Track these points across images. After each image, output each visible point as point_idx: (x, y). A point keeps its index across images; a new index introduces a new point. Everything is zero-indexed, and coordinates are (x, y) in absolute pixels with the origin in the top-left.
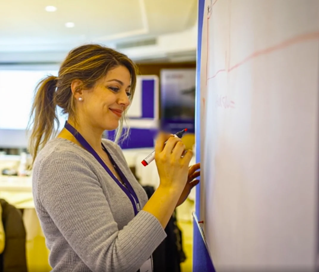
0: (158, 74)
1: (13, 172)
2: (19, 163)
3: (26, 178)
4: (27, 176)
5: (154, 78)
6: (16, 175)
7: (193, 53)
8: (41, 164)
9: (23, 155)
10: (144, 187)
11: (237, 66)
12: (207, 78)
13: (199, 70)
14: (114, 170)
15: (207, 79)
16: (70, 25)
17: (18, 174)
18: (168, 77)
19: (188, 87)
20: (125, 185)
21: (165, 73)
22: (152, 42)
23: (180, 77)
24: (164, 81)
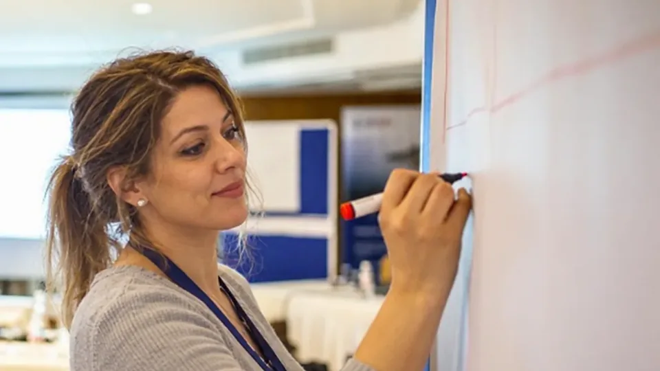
0: (337, 119)
1: (17, 332)
2: (29, 313)
3: (46, 347)
4: (47, 341)
5: (328, 124)
6: (23, 339)
7: (413, 70)
8: (94, 324)
9: (40, 296)
10: (305, 366)
11: (510, 100)
12: (447, 127)
13: (428, 109)
14: (244, 331)
15: (445, 128)
16: (142, 9)
17: (28, 338)
18: (357, 124)
19: (404, 146)
20: (269, 364)
21: (350, 116)
22: (322, 46)
23: (385, 123)
24: (349, 132)
